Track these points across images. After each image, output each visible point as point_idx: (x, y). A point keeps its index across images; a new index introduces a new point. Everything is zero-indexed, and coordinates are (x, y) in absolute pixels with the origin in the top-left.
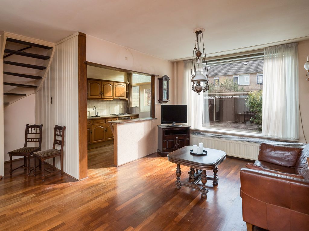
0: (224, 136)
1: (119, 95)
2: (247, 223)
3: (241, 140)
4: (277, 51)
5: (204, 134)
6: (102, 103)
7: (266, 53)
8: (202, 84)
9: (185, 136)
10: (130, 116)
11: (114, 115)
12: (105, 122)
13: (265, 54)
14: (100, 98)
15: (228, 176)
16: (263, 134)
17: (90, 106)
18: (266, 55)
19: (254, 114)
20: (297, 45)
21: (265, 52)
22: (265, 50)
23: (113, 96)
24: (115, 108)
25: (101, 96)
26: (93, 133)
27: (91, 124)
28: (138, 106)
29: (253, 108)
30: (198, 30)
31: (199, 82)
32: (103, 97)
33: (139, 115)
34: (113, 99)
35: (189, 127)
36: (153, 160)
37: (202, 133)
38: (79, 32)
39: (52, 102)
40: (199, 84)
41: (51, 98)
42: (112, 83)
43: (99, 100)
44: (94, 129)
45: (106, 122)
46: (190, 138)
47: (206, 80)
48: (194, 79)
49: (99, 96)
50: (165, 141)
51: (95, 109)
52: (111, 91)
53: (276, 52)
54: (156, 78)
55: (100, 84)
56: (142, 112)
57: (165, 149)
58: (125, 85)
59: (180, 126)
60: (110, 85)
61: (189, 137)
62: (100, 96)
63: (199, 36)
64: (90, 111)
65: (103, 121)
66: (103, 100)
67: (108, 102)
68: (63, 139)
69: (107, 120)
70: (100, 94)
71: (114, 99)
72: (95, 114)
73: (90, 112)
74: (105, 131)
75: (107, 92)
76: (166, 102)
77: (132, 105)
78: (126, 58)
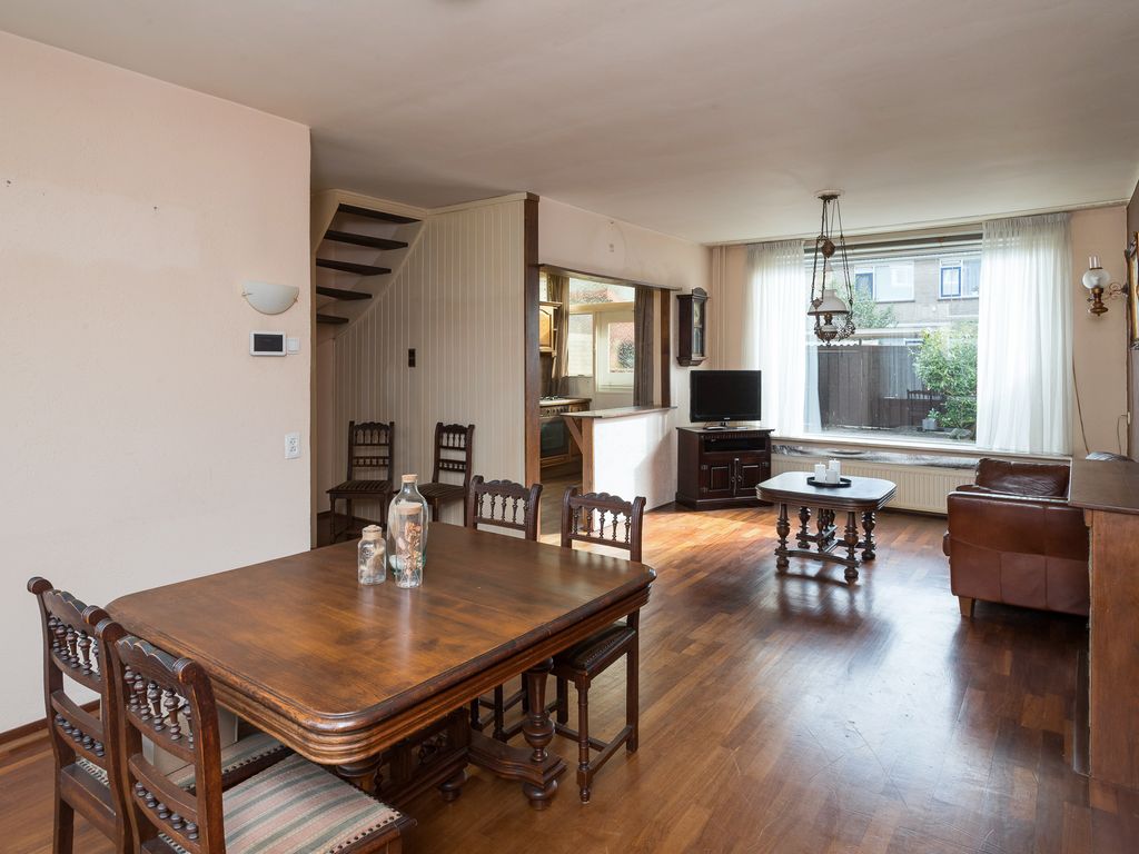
0: (868, 454)
2: (960, 597)
3: (917, 462)
4: (1016, 230)
5: (809, 450)
7: (989, 236)
8: (839, 322)
9: (758, 455)
13: (984, 236)
15: (894, 544)
16: (981, 444)
18: (988, 241)
19: (938, 398)
20: (1069, 220)
21: (984, 232)
22: (984, 227)
28: (589, 373)
29: (939, 378)
30: (827, 192)
31: (829, 316)
33: (590, 400)
35: (770, 431)
36: (677, 518)
37: (801, 448)
38: (528, 194)
39: (412, 363)
40: (828, 321)
41: (412, 353)
46: (772, 463)
47: (847, 313)
48: (819, 310)
50: (705, 467)
53: (1016, 233)
54: (673, 296)
56: (601, 391)
57: (705, 489)
58: (551, 310)
59: (739, 429)
61: (769, 460)
63: (830, 206)
68: (469, 457)
76: (698, 363)
77: (566, 370)
78: (612, 246)
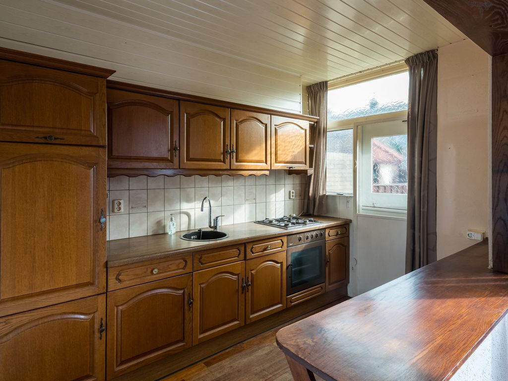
1: (289, 159)
6: (231, 183)
10: (325, 229)
11: (270, 223)
12: (242, 256)
14: (226, 166)
17: (192, 195)
23: (269, 162)
24: (273, 197)
25: (228, 161)
26: (197, 305)
27: (189, 269)
28: (348, 191)
32: (235, 164)
33: (351, 221)
34: (267, 173)
42: (265, 118)
43: (220, 175)
44: (202, 289)
45: (248, 258)
49: (220, 161)
51: (206, 205)
52: (261, 144)
55: (224, 120)
56: (361, 212)
58: (306, 124)
60: (260, 125)
62: (224, 162)
64: (192, 213)
65: (234, 251)
66: (233, 173)
67: (250, 182)
69: (248, 250)
70: (225, 152)
71: (271, 170)
72: (208, 220)
73: (192, 218)
74: (243, 288)
75: (250, 148)
